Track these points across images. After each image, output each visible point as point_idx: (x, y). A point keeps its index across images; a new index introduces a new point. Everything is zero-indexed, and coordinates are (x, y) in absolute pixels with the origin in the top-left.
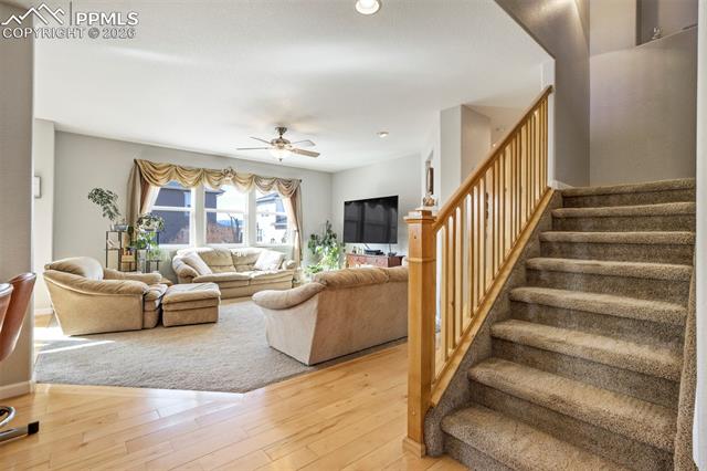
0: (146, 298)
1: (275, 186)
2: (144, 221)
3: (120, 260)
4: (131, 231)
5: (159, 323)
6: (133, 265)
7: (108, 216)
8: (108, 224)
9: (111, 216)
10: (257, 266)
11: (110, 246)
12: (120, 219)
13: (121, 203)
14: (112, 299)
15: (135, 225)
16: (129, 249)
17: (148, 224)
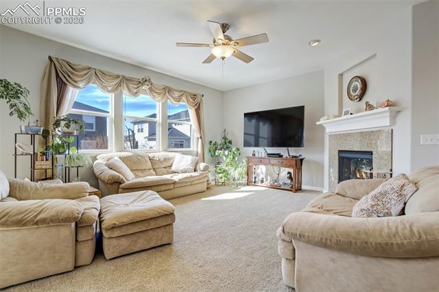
0: (79, 225)
1: (184, 98)
2: (63, 123)
3: (33, 167)
4: (46, 134)
5: (99, 255)
6: (49, 172)
7: (16, 115)
8: (17, 124)
9: (21, 115)
10: (173, 168)
11: (20, 151)
12: (33, 120)
13: (33, 100)
14: (25, 232)
15: (51, 127)
16: (43, 154)
17: (68, 126)
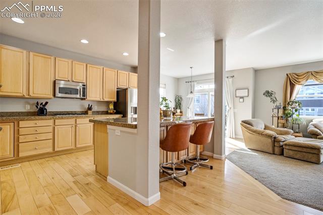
0: (275, 140)
4: (285, 108)
5: (282, 154)
6: (285, 124)
7: (272, 102)
11: (274, 115)
12: (279, 103)
15: (287, 105)
16: (282, 117)
